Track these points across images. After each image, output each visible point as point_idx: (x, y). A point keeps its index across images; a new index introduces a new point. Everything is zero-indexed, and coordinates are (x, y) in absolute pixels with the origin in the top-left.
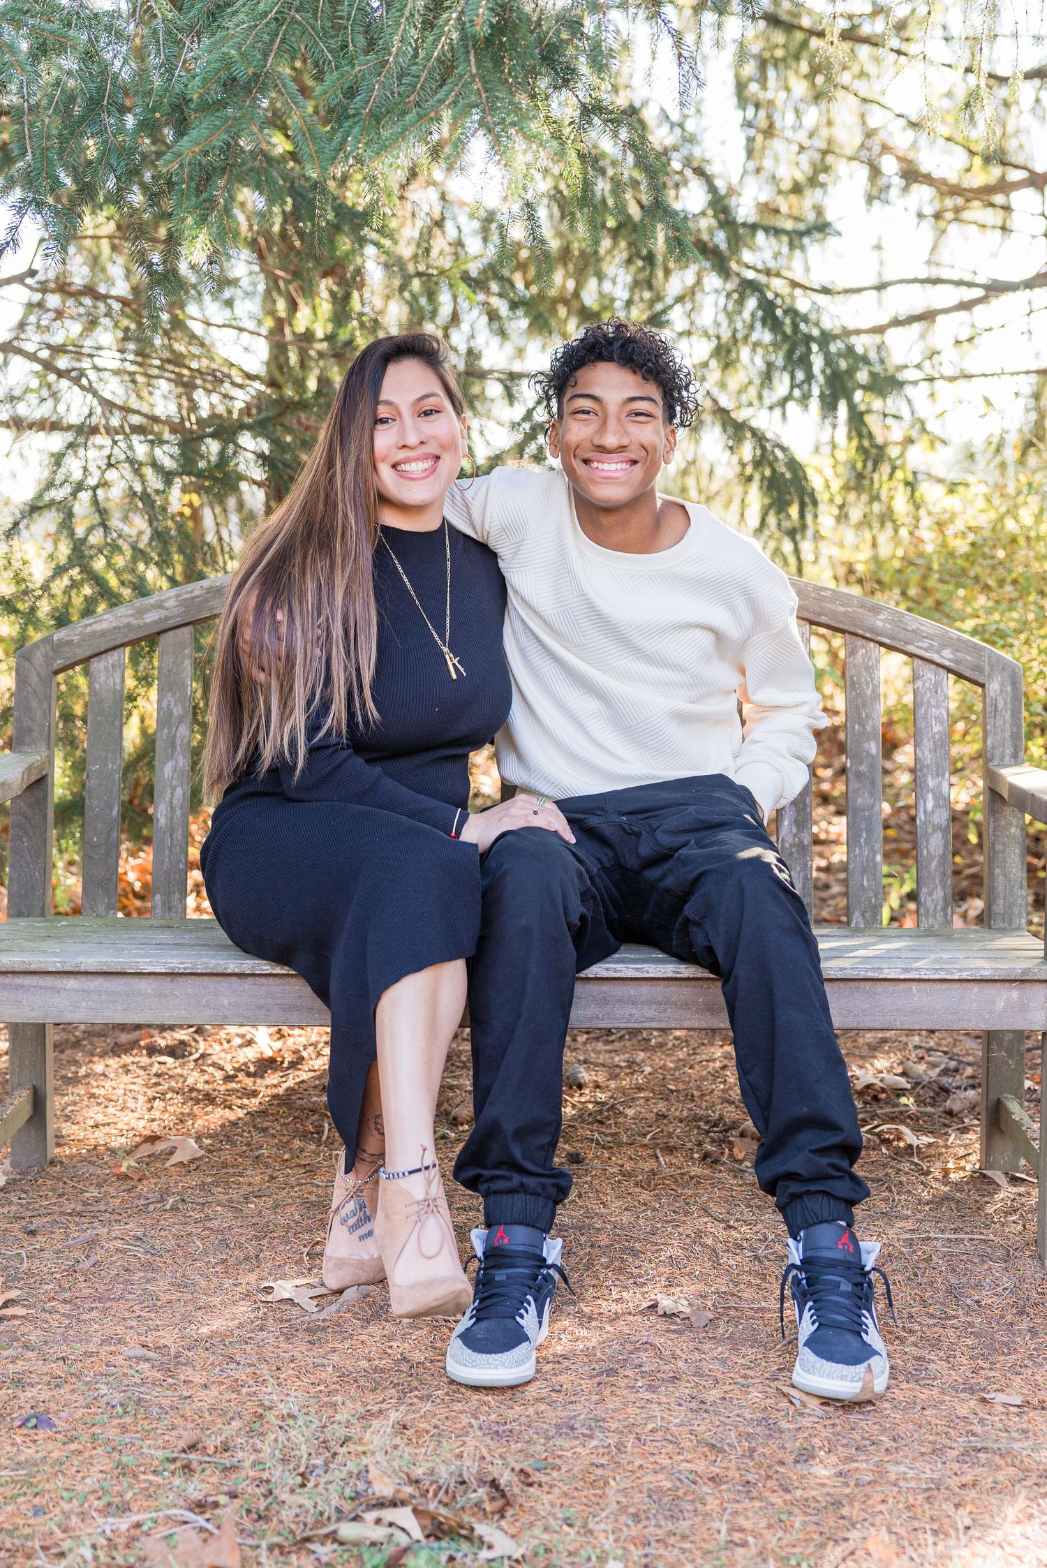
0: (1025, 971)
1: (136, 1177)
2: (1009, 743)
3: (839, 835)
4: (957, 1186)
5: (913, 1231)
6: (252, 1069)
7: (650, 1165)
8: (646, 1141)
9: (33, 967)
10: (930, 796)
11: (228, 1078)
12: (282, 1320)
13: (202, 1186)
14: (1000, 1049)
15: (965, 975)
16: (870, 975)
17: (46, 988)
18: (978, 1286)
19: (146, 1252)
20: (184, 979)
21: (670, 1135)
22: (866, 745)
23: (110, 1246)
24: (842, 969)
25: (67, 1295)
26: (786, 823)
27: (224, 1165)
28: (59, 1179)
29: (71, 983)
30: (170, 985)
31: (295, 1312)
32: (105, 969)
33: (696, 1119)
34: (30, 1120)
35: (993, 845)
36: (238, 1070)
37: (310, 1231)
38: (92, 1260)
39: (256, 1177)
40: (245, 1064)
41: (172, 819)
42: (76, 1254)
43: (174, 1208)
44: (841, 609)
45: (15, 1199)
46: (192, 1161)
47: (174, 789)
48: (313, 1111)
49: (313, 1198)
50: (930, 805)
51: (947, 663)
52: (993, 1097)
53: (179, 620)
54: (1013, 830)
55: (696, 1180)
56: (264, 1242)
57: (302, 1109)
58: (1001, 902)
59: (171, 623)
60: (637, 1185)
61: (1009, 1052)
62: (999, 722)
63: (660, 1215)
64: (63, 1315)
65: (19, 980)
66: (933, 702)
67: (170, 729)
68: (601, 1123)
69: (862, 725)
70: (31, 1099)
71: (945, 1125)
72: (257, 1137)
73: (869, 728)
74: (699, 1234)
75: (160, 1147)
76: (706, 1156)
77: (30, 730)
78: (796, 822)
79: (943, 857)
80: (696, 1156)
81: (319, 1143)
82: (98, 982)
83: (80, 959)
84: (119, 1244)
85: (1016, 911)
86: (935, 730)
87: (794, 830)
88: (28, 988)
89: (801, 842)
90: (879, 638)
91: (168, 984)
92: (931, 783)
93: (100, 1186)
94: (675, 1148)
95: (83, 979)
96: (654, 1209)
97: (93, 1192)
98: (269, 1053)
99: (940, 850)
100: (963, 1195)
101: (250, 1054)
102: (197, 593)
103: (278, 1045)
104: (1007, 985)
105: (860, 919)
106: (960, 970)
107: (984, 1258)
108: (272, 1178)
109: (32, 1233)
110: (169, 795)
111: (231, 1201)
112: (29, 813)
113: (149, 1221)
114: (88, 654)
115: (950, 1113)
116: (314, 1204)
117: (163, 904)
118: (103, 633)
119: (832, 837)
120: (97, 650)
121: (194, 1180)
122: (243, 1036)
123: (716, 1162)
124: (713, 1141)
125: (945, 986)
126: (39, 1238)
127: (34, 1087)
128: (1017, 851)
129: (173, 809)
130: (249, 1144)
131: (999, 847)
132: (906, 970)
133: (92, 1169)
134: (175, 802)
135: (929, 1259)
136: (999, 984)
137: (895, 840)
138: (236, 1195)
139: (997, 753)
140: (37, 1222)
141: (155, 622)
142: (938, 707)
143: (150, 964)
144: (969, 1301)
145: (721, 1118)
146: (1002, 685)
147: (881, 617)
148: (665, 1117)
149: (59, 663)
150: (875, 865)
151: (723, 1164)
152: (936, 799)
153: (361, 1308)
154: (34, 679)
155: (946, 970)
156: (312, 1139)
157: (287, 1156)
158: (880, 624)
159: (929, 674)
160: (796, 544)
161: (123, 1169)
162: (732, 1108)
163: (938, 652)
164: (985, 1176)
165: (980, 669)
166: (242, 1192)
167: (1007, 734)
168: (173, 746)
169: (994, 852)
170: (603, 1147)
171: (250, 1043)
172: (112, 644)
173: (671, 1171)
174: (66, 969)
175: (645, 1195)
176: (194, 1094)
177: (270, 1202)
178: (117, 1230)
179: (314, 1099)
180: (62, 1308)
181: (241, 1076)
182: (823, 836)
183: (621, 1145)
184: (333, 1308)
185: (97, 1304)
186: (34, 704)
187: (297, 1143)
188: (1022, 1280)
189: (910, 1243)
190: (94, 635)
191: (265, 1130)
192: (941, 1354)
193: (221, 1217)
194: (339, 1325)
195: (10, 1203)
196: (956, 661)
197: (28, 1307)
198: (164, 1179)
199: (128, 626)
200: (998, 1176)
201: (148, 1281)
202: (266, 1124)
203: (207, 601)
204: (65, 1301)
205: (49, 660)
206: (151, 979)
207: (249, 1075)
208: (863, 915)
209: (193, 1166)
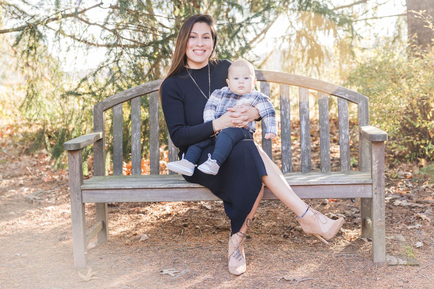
0: (365, 181)
1: (130, 244)
2: (365, 119)
3: (338, 151)
4: (353, 243)
5: (339, 254)
6: (165, 217)
7: (270, 238)
8: (269, 232)
9: (97, 188)
10: (343, 135)
11: (158, 219)
12: (164, 279)
13: (147, 246)
14: (365, 205)
15: (348, 183)
16: (322, 183)
17: (101, 193)
18: (354, 268)
19: (131, 263)
20: (137, 190)
21: (276, 231)
22: (325, 122)
23: (121, 261)
24: (314, 182)
25: (109, 274)
26: (303, 144)
27: (154, 241)
28: (110, 245)
29: (108, 192)
30: (133, 192)
31: (169, 277)
32: (116, 188)
33: (284, 226)
34: (102, 230)
35: (361, 148)
36: (161, 217)
37: (175, 257)
38: (117, 265)
39: (162, 244)
40: (163, 216)
41: (136, 149)
42: (112, 264)
43: (139, 252)
44: (317, 84)
45: (98, 251)
46: (146, 240)
47: (136, 140)
48: (180, 227)
49: (177, 249)
50: (343, 137)
51: (347, 98)
52: (363, 218)
53: (136, 95)
54: (367, 144)
55: (281, 242)
56: (162, 260)
57: (177, 226)
58: (364, 164)
59: (134, 96)
60: (264, 244)
61: (367, 205)
62: (362, 114)
63: (270, 251)
64: (107, 278)
65: (94, 191)
66: (343, 109)
67: (135, 124)
68: (257, 228)
69: (324, 116)
70: (102, 224)
71: (354, 227)
72: (164, 234)
73: (325, 117)
74: (279, 256)
75: (137, 237)
76: (284, 236)
77: (98, 126)
78: (306, 143)
79: (347, 152)
80: (282, 236)
81: (180, 235)
82: (114, 191)
83: (109, 185)
84: (124, 261)
85: (368, 166)
86: (344, 117)
87: (305, 146)
88: (97, 193)
89: (307, 149)
90: (328, 92)
91: (133, 191)
92: (343, 131)
93: (120, 247)
94: (277, 234)
95: (110, 191)
96: (268, 250)
97: (119, 248)
98: (169, 213)
99: (347, 150)
100: (354, 245)
101: (165, 213)
102: (141, 87)
103: (172, 210)
104: (360, 185)
105: (324, 170)
106: (347, 181)
107: (357, 260)
108: (166, 244)
109: (101, 258)
110: (135, 142)
111: (155, 250)
112: (98, 148)
113: (133, 255)
114: (112, 105)
115: (355, 224)
116: (176, 250)
117: (135, 171)
118: (116, 99)
119: (335, 151)
120: (115, 104)
121: (145, 245)
122: (163, 208)
123: (287, 237)
124: (287, 232)
125: (343, 186)
126: (103, 260)
127: (103, 221)
128: (368, 149)
129: (136, 146)
130: (161, 236)
131: (363, 149)
132: (332, 182)
133: (119, 243)
134: (137, 144)
135: (342, 261)
136: (358, 185)
137: (354, 152)
138: (156, 248)
139: (362, 122)
140: (103, 256)
141: (130, 96)
142: (345, 110)
143: (128, 186)
144: (351, 272)
145: (290, 226)
146: (363, 103)
147: (328, 86)
148: (275, 226)
149: (105, 108)
150: (328, 155)
151: (289, 238)
152: (345, 136)
153: (186, 276)
154: (98, 113)
155: (343, 182)
156: (179, 234)
157: (171, 238)
158: (328, 88)
159: (342, 101)
160: (318, 68)
161: (127, 242)
162: (294, 224)
163: (344, 95)
164: (362, 240)
165: (357, 100)
166: (158, 247)
167: (365, 117)
168: (136, 129)
169: (362, 150)
170: (257, 234)
171: (165, 210)
172: (118, 102)
173: (274, 240)
174: (106, 188)
175: (266, 246)
176: (148, 223)
177: (165, 250)
178: (124, 257)
179: (180, 224)
180: (107, 277)
181: (161, 219)
182: (333, 151)
183: (262, 234)
184: (178, 276)
185: (117, 276)
186: (99, 119)
187: (174, 235)
188: (366, 266)
189: (337, 257)
190: (114, 100)
191: (166, 232)
192: (341, 285)
193: (151, 254)
194: (179, 280)
195: (97, 251)
196: (349, 97)
197: (98, 277)
198: (138, 245)
199: (123, 97)
200: (365, 240)
201: (130, 270)
202: (167, 231)
203: (143, 90)
204: (108, 275)
205: (102, 107)
206: (128, 190)
207: (164, 218)
208: (325, 169)
209: (146, 242)
